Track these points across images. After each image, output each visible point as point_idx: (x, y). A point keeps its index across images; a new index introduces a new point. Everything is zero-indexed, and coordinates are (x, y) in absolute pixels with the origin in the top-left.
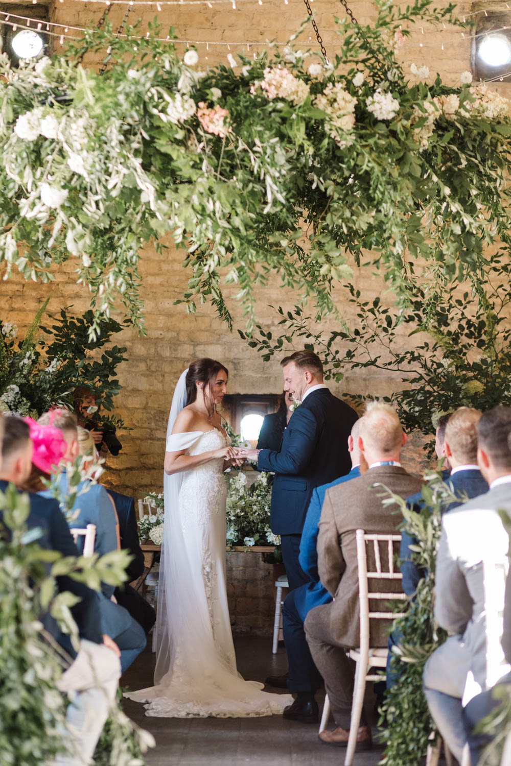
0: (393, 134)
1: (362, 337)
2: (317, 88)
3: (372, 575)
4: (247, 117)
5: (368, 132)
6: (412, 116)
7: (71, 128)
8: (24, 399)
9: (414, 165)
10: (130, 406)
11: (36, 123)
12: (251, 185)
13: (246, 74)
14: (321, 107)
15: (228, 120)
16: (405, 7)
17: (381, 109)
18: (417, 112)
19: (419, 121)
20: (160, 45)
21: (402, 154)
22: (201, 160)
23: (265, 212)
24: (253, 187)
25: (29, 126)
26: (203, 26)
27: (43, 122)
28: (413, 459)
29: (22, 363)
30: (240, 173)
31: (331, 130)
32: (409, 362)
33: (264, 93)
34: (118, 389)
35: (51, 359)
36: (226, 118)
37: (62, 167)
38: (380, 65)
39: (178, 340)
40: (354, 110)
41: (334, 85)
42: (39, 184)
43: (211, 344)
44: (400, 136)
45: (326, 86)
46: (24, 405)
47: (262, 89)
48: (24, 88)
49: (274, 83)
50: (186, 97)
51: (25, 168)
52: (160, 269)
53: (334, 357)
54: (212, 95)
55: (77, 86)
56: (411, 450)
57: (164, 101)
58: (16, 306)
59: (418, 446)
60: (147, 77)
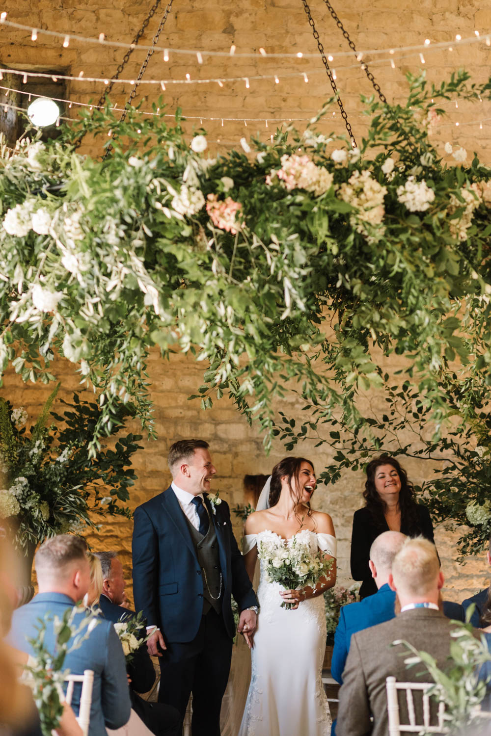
0: (428, 227)
1: (391, 424)
2: (342, 175)
3: (405, 728)
4: (262, 211)
5: (399, 226)
6: (449, 206)
7: (65, 224)
8: (34, 492)
9: (451, 262)
10: (148, 488)
11: (27, 217)
12: (267, 287)
13: (261, 161)
14: (346, 199)
15: (241, 215)
16: (441, 84)
17: (414, 199)
18: (454, 202)
19: (456, 212)
20: (165, 129)
21: (437, 250)
22: (211, 260)
23: (283, 317)
24: (270, 288)
25: (18, 221)
26: (224, 93)
27: (34, 216)
28: (445, 543)
29: (31, 453)
30: (255, 273)
31: (357, 224)
32: (441, 450)
33: (282, 183)
34: (134, 479)
35: (62, 448)
36: (238, 213)
37: (56, 265)
38: (413, 147)
39: (199, 419)
40: (383, 201)
41: (360, 173)
42: (30, 285)
43: (233, 423)
44: (435, 230)
45: (352, 175)
46: (34, 498)
47: (280, 180)
48: (15, 177)
49: (293, 172)
50: (193, 189)
51: (15, 267)
53: (362, 446)
54: (223, 185)
55: (73, 176)
57: (168, 193)
60: (149, 167)
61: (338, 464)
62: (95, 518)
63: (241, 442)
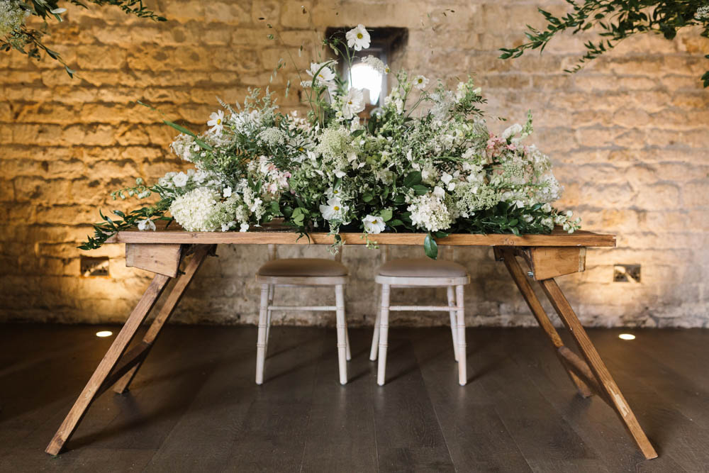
56: (562, 97)
59: (571, 93)
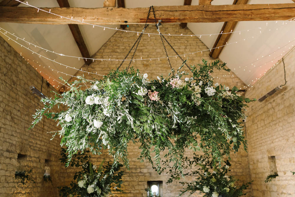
1: (184, 167)
7: (104, 100)
10: (125, 185)
11: (93, 99)
13: (163, 82)
17: (210, 92)
22: (150, 109)
23: (173, 127)
25: (90, 100)
27: (95, 98)
29: (97, 176)
31: (194, 98)
32: (196, 174)
34: (122, 182)
35: (105, 175)
36: (158, 95)
37: (102, 114)
41: (193, 84)
46: (97, 188)
47: (170, 85)
50: (144, 88)
52: (132, 151)
53: (177, 173)
54: (153, 88)
57: (137, 88)
58: (98, 160)
61: (172, 178)
62: (113, 192)
63: (146, 173)
